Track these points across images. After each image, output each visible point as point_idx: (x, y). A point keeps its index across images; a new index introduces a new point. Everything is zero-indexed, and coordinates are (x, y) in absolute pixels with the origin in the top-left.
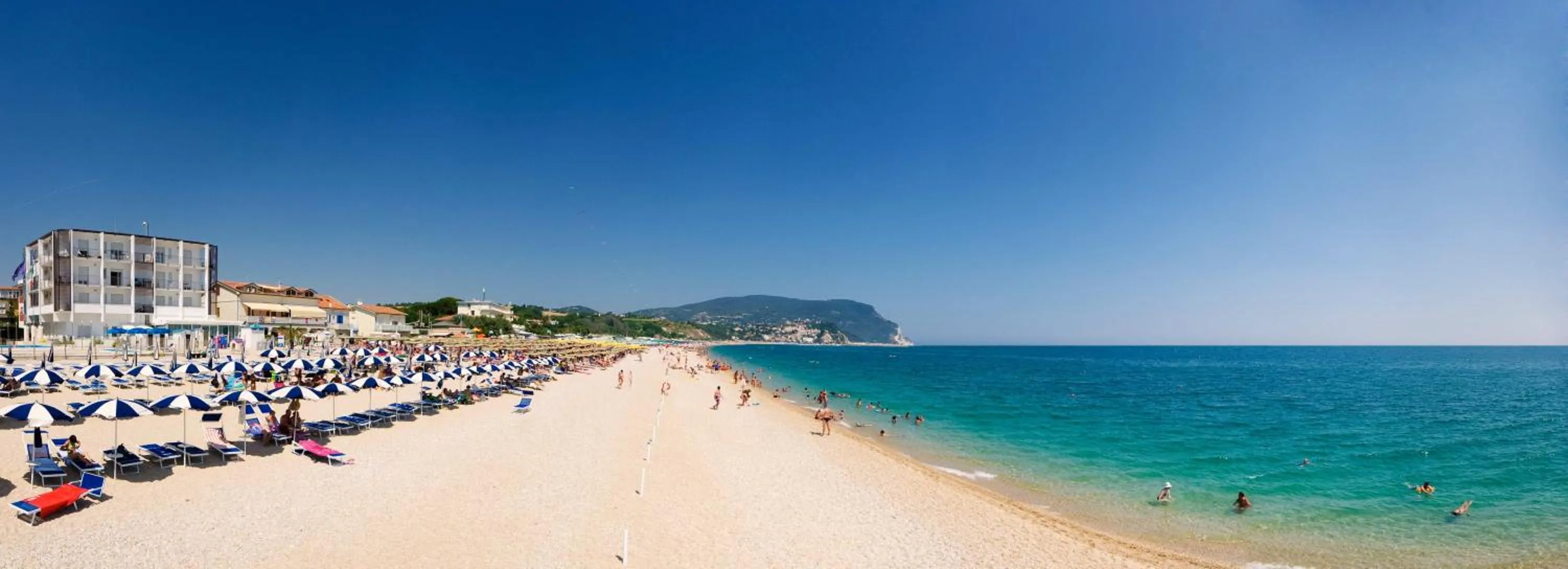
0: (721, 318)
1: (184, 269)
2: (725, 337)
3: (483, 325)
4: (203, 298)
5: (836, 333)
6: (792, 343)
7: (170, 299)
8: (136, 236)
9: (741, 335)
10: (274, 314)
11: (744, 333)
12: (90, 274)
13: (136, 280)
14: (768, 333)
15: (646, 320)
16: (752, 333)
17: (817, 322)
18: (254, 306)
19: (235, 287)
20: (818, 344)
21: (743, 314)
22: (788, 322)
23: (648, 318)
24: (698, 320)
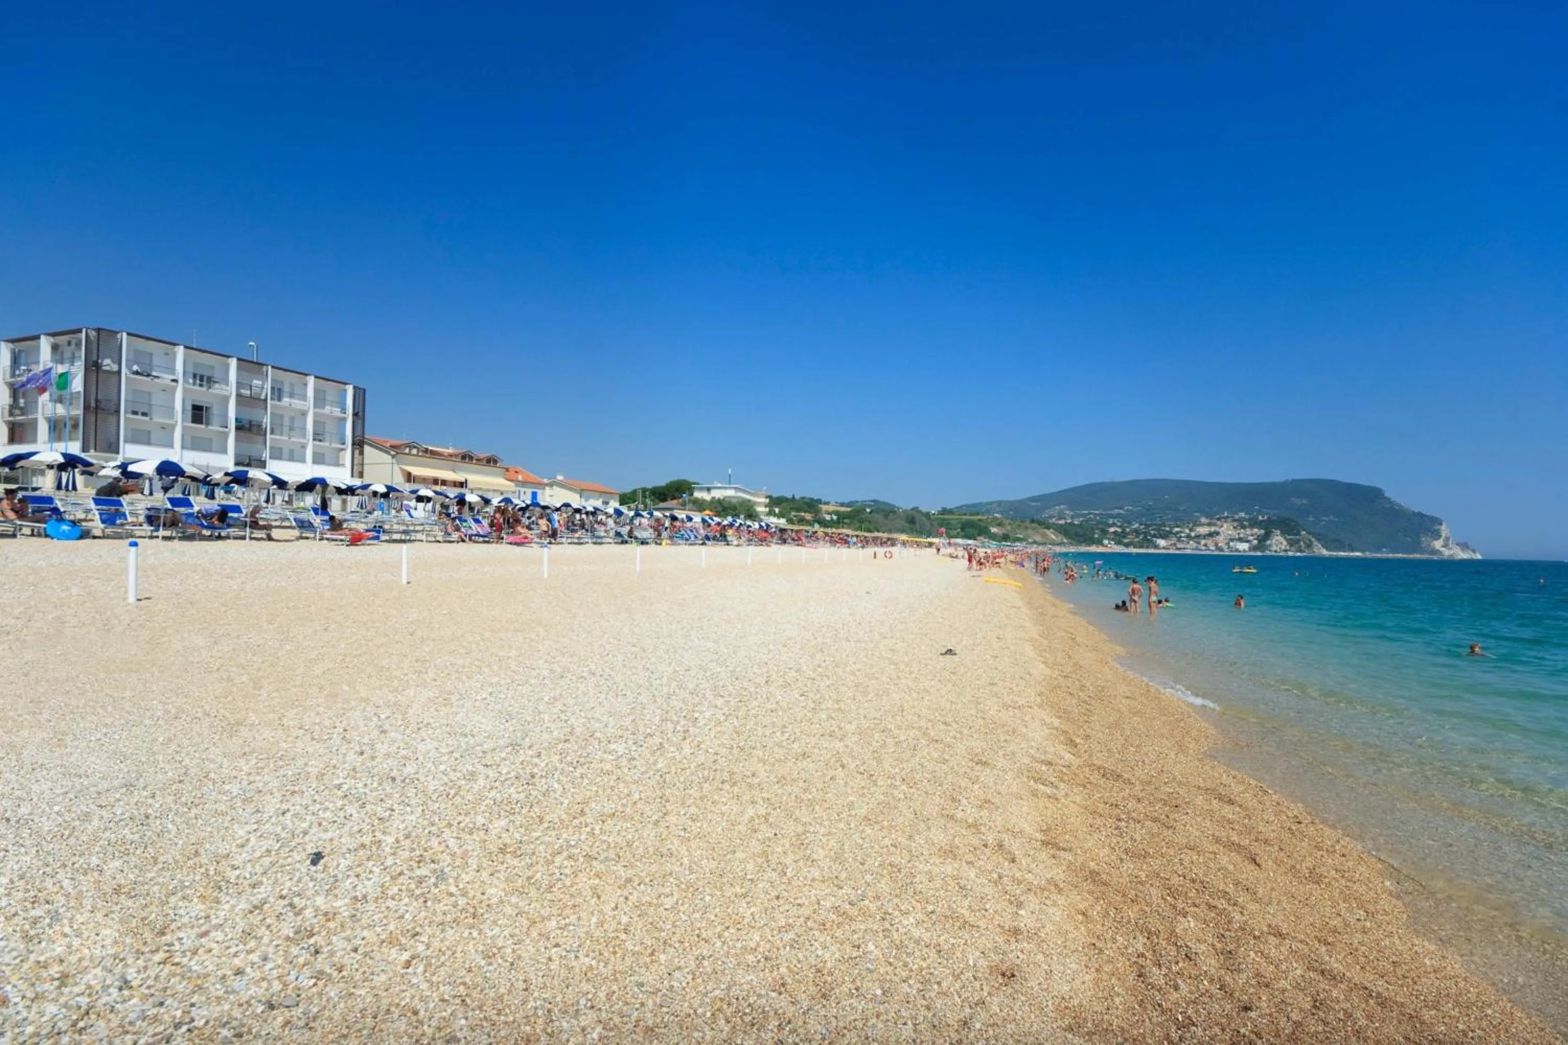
0: (1089, 514)
1: (315, 414)
2: (1091, 541)
3: (720, 509)
4: (342, 453)
5: (1298, 534)
6: (1208, 552)
7: (292, 452)
8: (239, 359)
9: (1118, 538)
10: (444, 483)
11: (1124, 534)
12: (153, 402)
13: (237, 420)
14: (1165, 536)
15: (968, 517)
16: (1137, 537)
17: (1260, 518)
18: (416, 471)
19: (388, 445)
20: (1259, 554)
21: (1126, 508)
22: (1203, 520)
23: (972, 515)
24: (1051, 517)
